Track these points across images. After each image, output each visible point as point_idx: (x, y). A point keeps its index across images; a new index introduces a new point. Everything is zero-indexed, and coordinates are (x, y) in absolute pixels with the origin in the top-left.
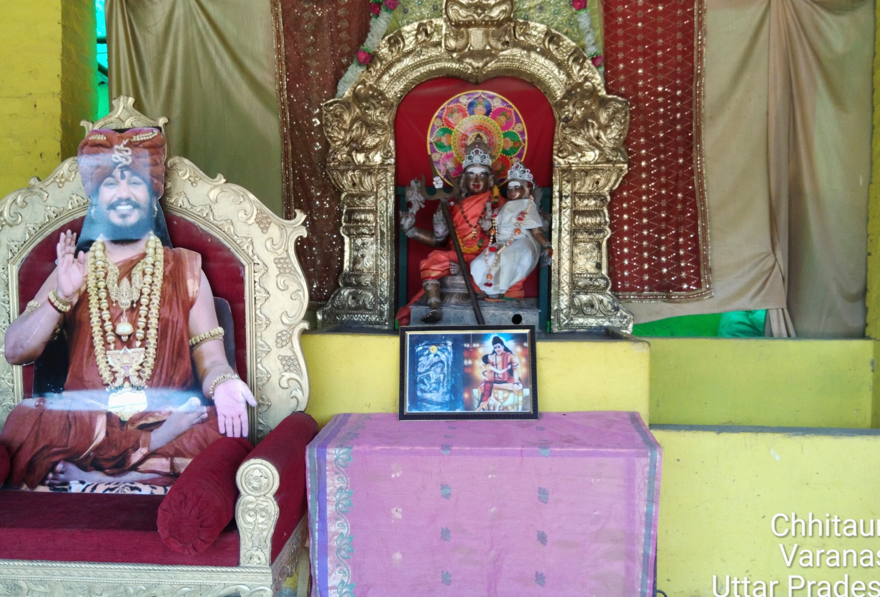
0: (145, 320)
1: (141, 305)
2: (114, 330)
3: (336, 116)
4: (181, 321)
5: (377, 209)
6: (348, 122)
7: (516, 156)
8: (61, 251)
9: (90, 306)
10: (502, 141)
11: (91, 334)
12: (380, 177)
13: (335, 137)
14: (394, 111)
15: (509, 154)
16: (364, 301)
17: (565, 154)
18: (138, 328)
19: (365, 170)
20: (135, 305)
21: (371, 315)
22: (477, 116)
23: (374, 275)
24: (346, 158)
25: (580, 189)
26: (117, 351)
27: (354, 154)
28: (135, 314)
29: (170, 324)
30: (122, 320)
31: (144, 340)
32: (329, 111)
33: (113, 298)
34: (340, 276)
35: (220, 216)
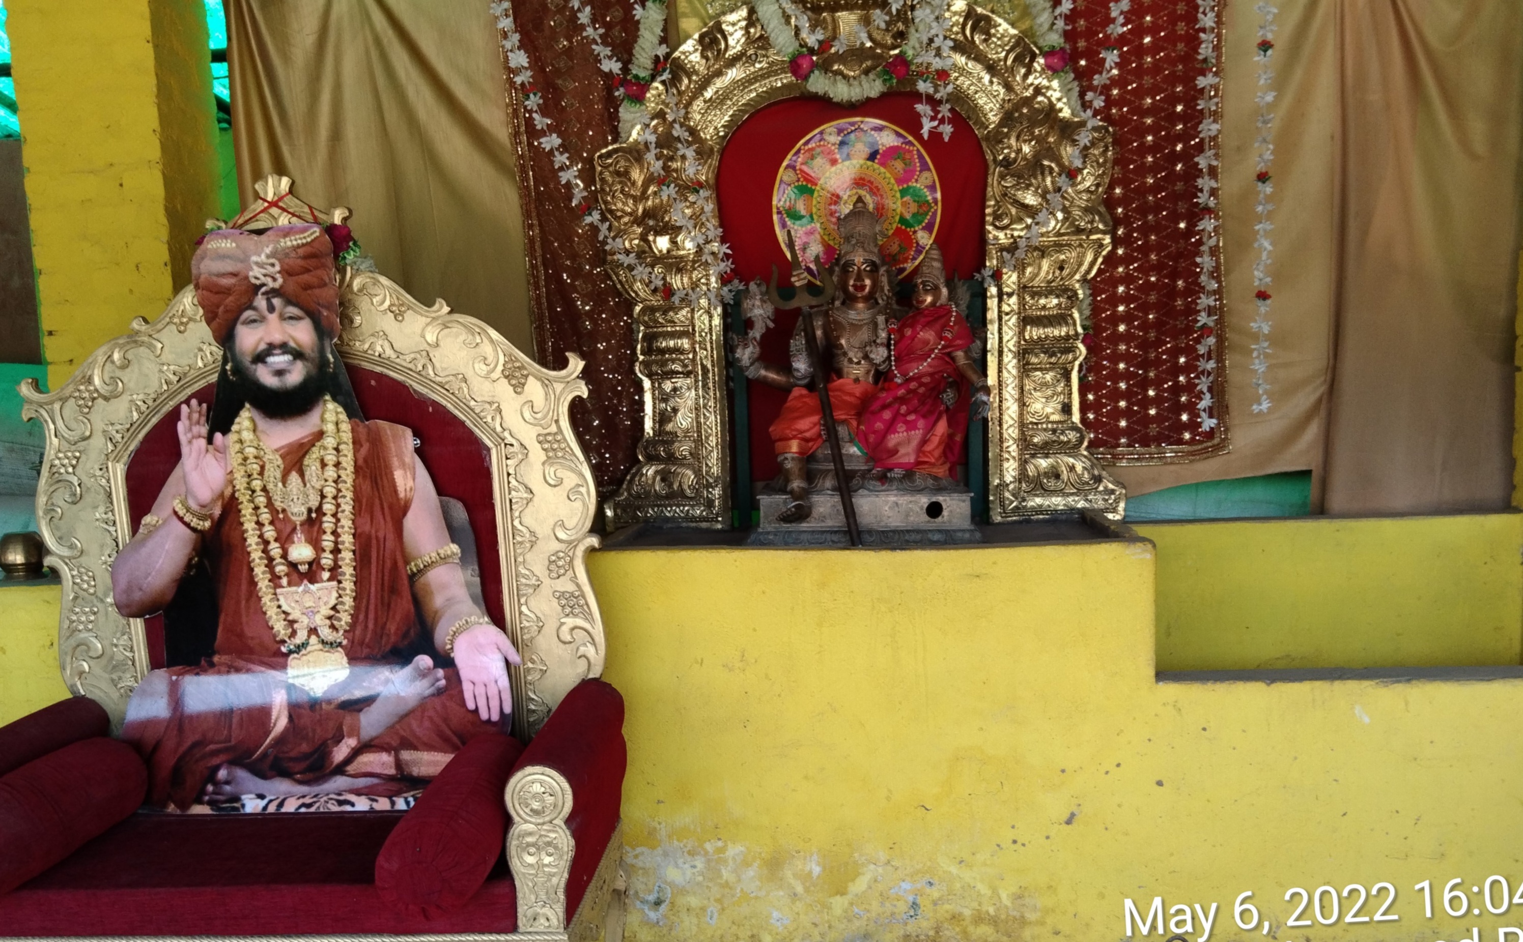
0: (332, 538)
1: (325, 514)
2: (284, 556)
3: (618, 173)
4: (391, 536)
5: (694, 330)
6: (640, 183)
7: (923, 229)
8: (185, 434)
9: (242, 520)
10: (899, 203)
11: (249, 563)
12: (695, 275)
13: (618, 210)
14: (715, 161)
15: (911, 226)
16: (680, 485)
17: (1006, 221)
18: (324, 551)
19: (671, 265)
20: (314, 515)
21: (693, 506)
22: (854, 162)
23: (694, 441)
24: (638, 245)
25: (1032, 279)
26: (294, 589)
27: (651, 238)
28: (316, 528)
29: (374, 542)
30: (296, 539)
31: (335, 570)
32: (606, 167)
33: (278, 505)
34: (640, 445)
35: (444, 369)
